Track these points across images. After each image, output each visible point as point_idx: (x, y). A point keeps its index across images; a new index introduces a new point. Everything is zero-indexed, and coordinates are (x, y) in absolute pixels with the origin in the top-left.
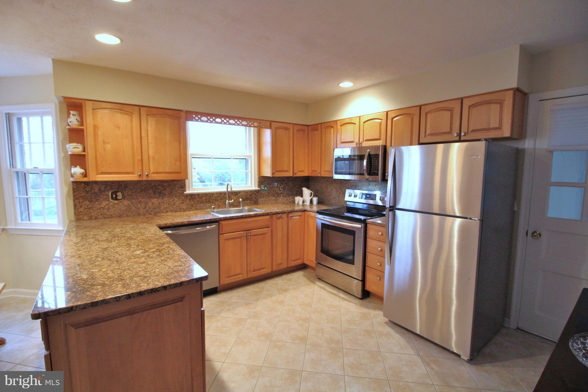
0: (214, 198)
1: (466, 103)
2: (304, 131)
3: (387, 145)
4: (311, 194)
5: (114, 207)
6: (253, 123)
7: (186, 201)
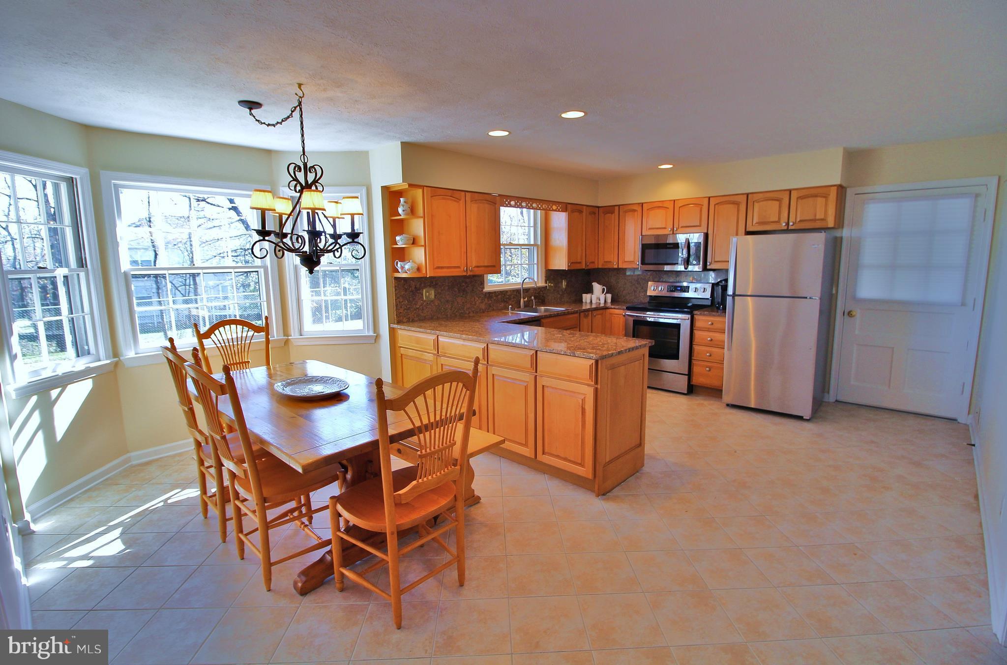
0: (507, 297)
1: (794, 195)
2: (595, 213)
3: (709, 233)
4: (604, 289)
5: (427, 308)
6: (532, 204)
7: (485, 300)
